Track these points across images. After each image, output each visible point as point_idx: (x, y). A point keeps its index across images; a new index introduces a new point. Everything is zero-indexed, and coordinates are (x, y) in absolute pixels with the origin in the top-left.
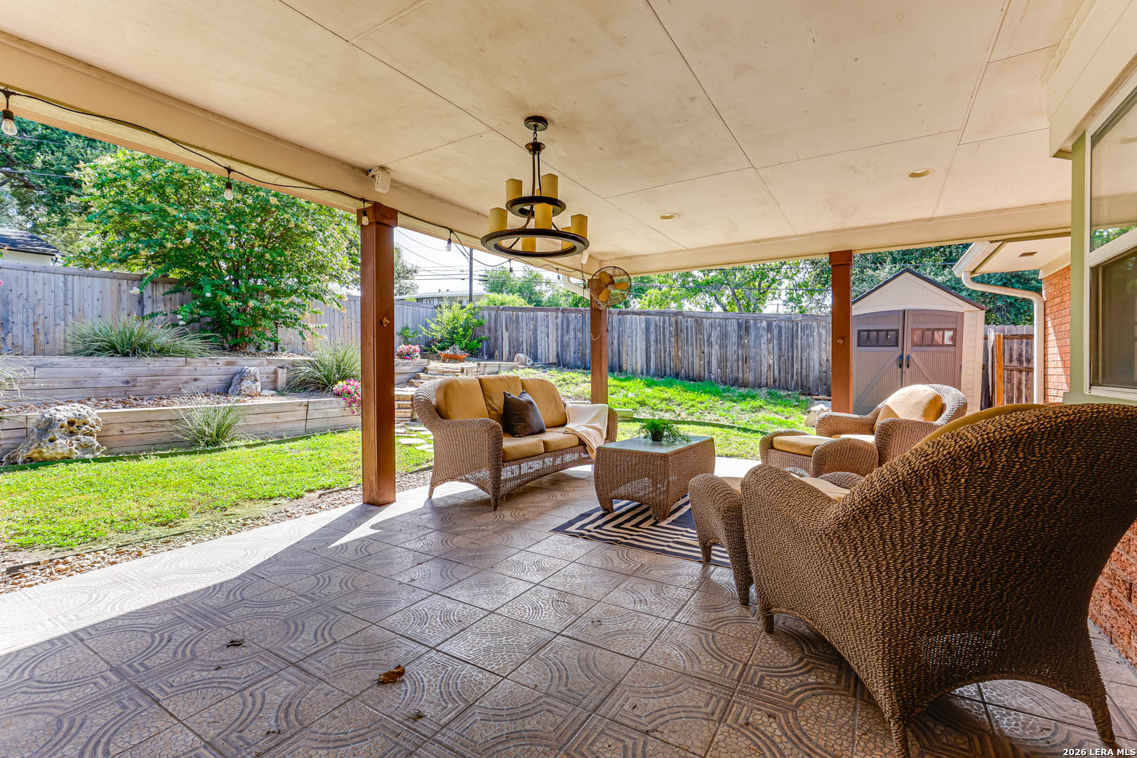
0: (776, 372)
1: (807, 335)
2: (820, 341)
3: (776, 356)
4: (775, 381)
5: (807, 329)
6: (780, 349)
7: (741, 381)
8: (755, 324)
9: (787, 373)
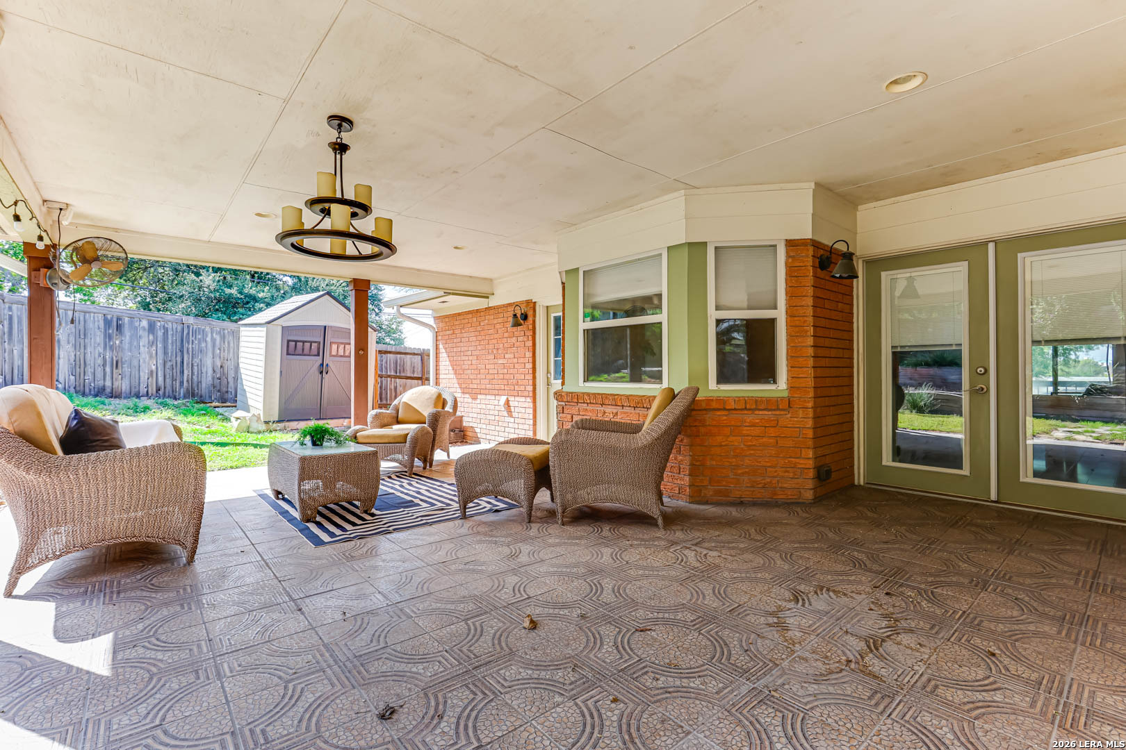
0: (161, 379)
1: (199, 339)
2: (214, 346)
3: (160, 361)
4: (158, 390)
5: (199, 334)
6: (165, 353)
7: (108, 390)
8: (131, 323)
9: (173, 379)
